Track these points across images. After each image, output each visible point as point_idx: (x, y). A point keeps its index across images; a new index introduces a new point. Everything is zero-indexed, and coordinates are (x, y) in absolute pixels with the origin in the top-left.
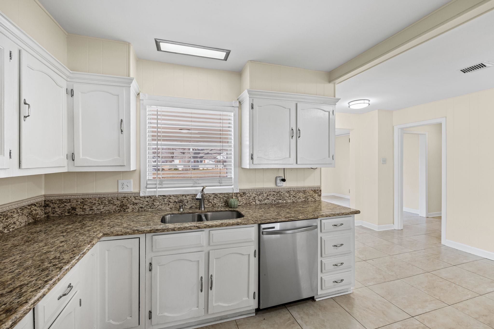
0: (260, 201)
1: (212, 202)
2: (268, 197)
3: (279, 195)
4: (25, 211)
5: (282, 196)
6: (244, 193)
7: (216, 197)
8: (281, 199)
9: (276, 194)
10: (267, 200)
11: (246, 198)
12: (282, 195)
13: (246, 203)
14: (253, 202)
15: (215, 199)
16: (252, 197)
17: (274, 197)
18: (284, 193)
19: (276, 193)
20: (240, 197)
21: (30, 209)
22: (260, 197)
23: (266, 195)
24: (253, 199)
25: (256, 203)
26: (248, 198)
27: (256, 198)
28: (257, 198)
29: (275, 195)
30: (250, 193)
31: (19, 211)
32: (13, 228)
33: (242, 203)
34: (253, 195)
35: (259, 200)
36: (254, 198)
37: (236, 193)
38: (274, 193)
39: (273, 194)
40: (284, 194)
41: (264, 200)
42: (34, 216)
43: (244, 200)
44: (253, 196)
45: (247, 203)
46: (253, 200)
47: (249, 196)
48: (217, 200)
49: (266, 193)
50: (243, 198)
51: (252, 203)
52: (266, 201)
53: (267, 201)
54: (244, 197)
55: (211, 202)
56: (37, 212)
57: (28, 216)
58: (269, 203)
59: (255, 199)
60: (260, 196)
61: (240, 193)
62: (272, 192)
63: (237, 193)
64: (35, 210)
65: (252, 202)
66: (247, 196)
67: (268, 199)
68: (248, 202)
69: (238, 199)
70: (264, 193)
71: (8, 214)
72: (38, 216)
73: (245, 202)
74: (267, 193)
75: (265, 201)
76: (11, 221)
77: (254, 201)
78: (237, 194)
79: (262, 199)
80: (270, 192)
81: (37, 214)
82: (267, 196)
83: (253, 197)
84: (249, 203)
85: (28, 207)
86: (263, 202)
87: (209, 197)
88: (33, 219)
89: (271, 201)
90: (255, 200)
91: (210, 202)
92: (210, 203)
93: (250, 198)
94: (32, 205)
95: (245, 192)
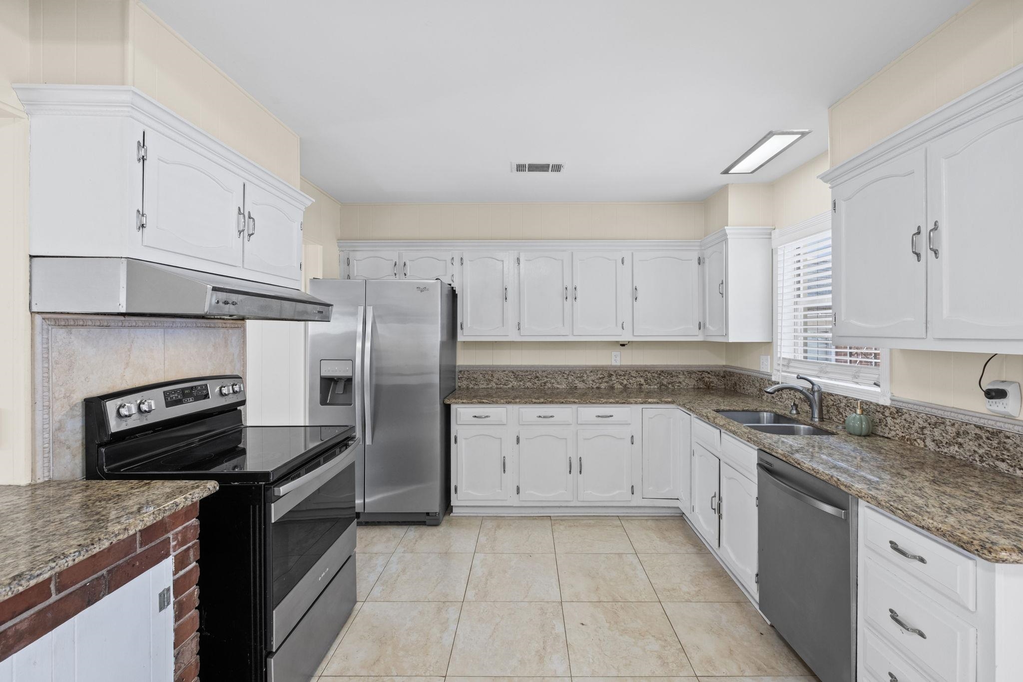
0: (937, 444)
1: (844, 415)
2: (960, 440)
3: (998, 443)
4: (693, 376)
5: (1008, 450)
6: (899, 411)
7: (849, 405)
8: (1003, 461)
9: (988, 438)
10: (956, 448)
11: (902, 424)
12: (1007, 446)
13: (902, 436)
14: (919, 441)
15: (848, 409)
16: (917, 425)
17: (980, 445)
18: (1018, 442)
19: (988, 434)
20: (891, 418)
21: (701, 375)
22: (937, 432)
23: (954, 430)
24: (919, 430)
25: (926, 446)
26: (907, 425)
27: (926, 431)
28: (929, 433)
29: (981, 438)
30: (911, 413)
31: (685, 373)
32: (679, 386)
33: (893, 433)
34: (919, 420)
35: (934, 441)
36: (922, 431)
37: (883, 406)
38: (978, 431)
39: (976, 434)
40: (1018, 446)
41: (949, 444)
42: (707, 383)
43: (897, 426)
44: (919, 423)
45: (905, 437)
46: (918, 433)
47: (909, 420)
48: (850, 411)
49: (953, 425)
50: (895, 421)
51: (915, 442)
52: (954, 449)
53: (957, 452)
54: (898, 421)
55: (842, 414)
56: (711, 380)
57: (697, 381)
58: (962, 458)
59: (923, 434)
60: (935, 429)
61: (890, 409)
62: (973, 426)
63: (885, 407)
64: (709, 378)
65: (915, 440)
66: (905, 420)
67: (960, 445)
68: (907, 437)
69: (886, 420)
70: (948, 423)
71: (673, 373)
72: (713, 385)
73: (901, 434)
74: (956, 426)
75: (952, 448)
76: (674, 379)
77: (921, 439)
78: (884, 409)
79: (942, 440)
80: (964, 424)
81: (712, 382)
82: (958, 434)
83: (920, 428)
84: (910, 441)
85: (698, 373)
86: (946, 450)
87: (839, 402)
88: (706, 386)
89: (968, 454)
90: (923, 436)
91: (840, 412)
92: (841, 416)
93: (911, 428)
94: (704, 371)
95: (900, 408)
